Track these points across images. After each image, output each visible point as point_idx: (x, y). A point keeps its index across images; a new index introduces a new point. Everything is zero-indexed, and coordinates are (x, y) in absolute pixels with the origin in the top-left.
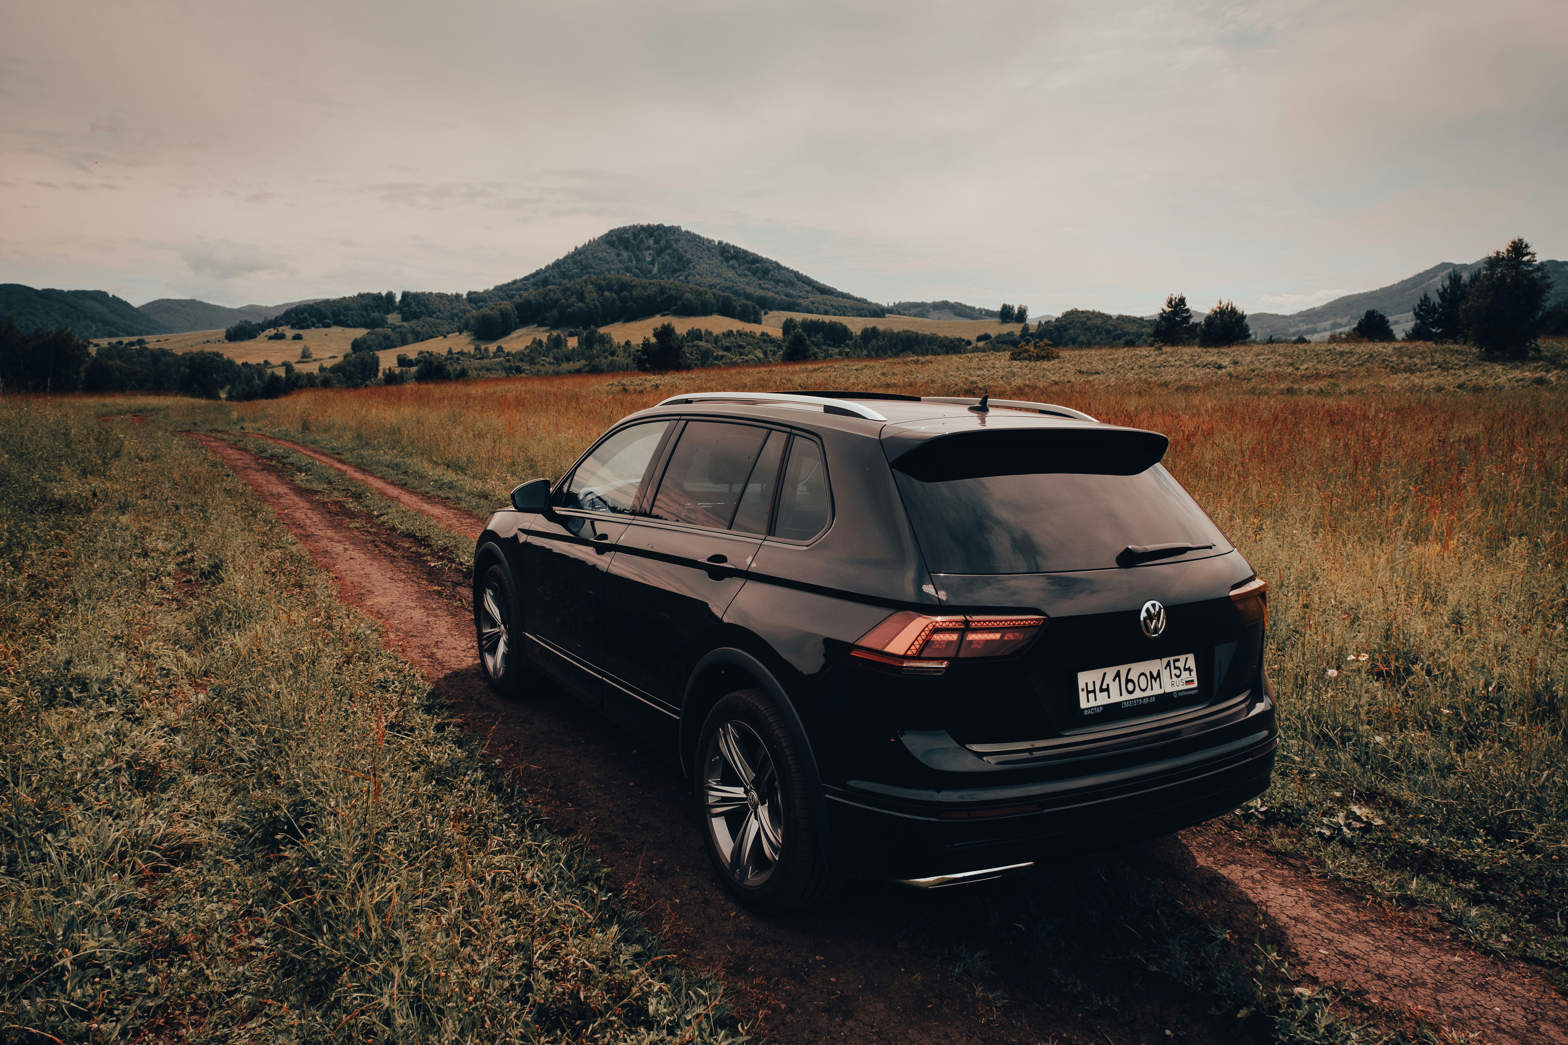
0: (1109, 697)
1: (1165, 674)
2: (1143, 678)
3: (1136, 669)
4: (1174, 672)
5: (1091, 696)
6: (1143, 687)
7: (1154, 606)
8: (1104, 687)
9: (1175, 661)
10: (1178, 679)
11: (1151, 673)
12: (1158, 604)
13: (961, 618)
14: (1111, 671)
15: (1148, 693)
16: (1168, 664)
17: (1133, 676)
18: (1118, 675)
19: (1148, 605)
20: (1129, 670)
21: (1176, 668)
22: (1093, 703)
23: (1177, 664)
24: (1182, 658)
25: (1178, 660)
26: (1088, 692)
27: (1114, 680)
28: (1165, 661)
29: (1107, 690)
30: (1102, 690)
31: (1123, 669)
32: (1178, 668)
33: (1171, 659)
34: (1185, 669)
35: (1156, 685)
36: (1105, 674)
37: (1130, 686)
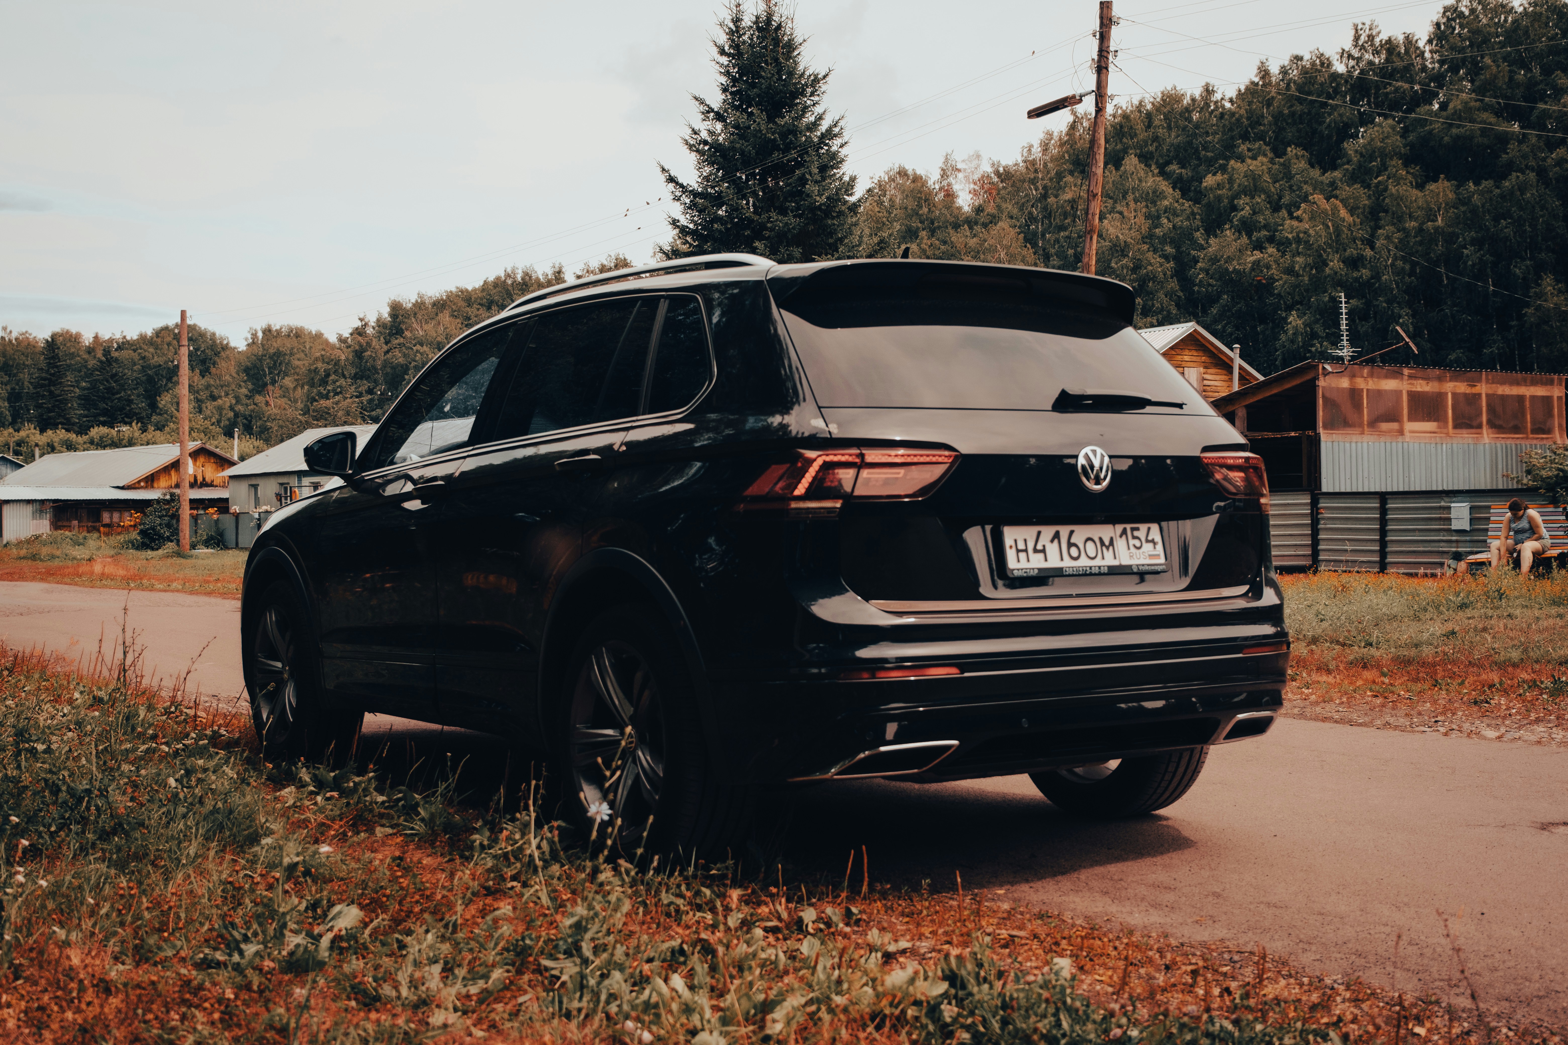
0: (1046, 560)
1: (1120, 544)
2: (1090, 544)
3: (1081, 533)
4: (1132, 542)
5: (1022, 555)
6: (1092, 555)
7: (1094, 452)
8: (1039, 547)
9: (1133, 529)
10: (1138, 551)
11: (1101, 539)
12: (1099, 451)
13: (855, 451)
14: (1048, 532)
15: (1098, 562)
16: (1124, 532)
17: (1077, 539)
18: (1057, 536)
19: (1087, 450)
20: (1072, 532)
21: (1134, 537)
22: (1024, 564)
23: (1136, 533)
24: (1143, 527)
25: (1138, 529)
26: (1018, 551)
27: (1052, 541)
28: (1119, 528)
29: (1043, 551)
30: (1036, 551)
31: (1064, 531)
32: (1138, 538)
33: (1128, 527)
34: (1147, 541)
35: (1108, 554)
36: (1039, 533)
37: (1074, 552)
